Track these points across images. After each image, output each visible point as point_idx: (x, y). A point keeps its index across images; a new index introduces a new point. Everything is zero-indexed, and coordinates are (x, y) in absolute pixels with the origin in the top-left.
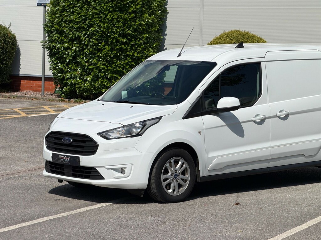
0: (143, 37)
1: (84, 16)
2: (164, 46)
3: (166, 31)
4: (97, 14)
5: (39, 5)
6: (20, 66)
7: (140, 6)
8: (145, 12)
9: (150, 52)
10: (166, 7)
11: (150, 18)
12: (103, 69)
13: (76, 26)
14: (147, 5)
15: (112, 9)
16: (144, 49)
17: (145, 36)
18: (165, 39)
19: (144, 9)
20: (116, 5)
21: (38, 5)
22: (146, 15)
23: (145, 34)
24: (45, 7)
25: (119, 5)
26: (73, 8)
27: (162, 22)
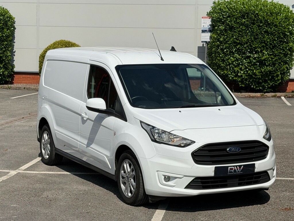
0: (4, 44)
2: (14, 49)
3: (14, 40)
7: (2, 24)
8: (4, 29)
9: (8, 54)
10: (14, 25)
11: (7, 32)
14: (5, 24)
16: (4, 51)
17: (4, 43)
18: (14, 45)
19: (4, 26)
22: (5, 30)
23: (5, 42)
27: (13, 34)
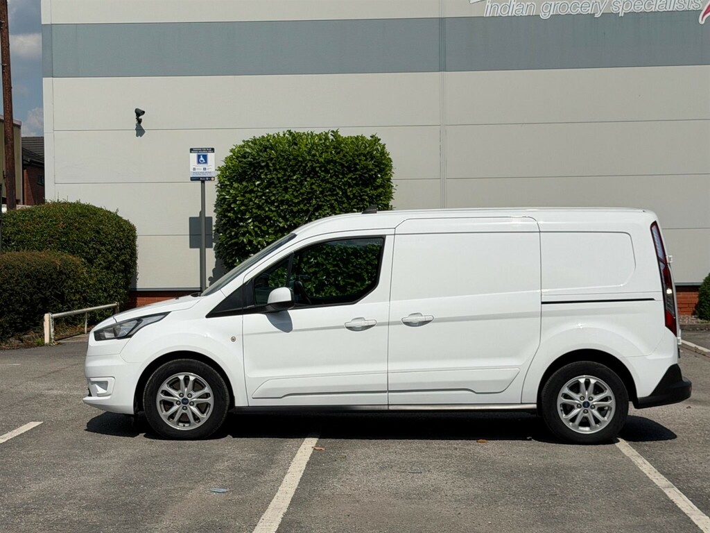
1: (308, 193)
4: (330, 190)
5: (193, 179)
6: (136, 276)
12: (334, 271)
13: (295, 209)
15: (354, 182)
20: (360, 176)
21: (191, 180)
24: (203, 182)
25: (367, 175)
26: (286, 181)
